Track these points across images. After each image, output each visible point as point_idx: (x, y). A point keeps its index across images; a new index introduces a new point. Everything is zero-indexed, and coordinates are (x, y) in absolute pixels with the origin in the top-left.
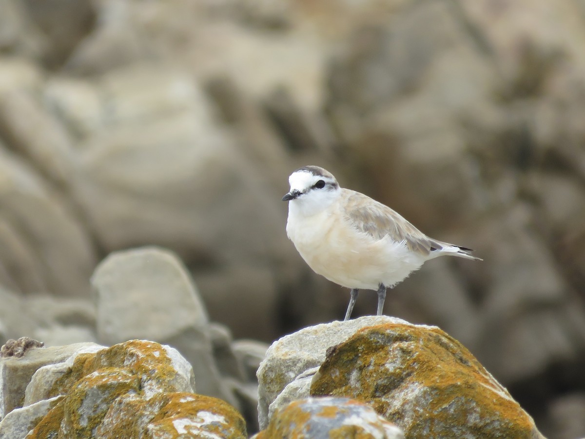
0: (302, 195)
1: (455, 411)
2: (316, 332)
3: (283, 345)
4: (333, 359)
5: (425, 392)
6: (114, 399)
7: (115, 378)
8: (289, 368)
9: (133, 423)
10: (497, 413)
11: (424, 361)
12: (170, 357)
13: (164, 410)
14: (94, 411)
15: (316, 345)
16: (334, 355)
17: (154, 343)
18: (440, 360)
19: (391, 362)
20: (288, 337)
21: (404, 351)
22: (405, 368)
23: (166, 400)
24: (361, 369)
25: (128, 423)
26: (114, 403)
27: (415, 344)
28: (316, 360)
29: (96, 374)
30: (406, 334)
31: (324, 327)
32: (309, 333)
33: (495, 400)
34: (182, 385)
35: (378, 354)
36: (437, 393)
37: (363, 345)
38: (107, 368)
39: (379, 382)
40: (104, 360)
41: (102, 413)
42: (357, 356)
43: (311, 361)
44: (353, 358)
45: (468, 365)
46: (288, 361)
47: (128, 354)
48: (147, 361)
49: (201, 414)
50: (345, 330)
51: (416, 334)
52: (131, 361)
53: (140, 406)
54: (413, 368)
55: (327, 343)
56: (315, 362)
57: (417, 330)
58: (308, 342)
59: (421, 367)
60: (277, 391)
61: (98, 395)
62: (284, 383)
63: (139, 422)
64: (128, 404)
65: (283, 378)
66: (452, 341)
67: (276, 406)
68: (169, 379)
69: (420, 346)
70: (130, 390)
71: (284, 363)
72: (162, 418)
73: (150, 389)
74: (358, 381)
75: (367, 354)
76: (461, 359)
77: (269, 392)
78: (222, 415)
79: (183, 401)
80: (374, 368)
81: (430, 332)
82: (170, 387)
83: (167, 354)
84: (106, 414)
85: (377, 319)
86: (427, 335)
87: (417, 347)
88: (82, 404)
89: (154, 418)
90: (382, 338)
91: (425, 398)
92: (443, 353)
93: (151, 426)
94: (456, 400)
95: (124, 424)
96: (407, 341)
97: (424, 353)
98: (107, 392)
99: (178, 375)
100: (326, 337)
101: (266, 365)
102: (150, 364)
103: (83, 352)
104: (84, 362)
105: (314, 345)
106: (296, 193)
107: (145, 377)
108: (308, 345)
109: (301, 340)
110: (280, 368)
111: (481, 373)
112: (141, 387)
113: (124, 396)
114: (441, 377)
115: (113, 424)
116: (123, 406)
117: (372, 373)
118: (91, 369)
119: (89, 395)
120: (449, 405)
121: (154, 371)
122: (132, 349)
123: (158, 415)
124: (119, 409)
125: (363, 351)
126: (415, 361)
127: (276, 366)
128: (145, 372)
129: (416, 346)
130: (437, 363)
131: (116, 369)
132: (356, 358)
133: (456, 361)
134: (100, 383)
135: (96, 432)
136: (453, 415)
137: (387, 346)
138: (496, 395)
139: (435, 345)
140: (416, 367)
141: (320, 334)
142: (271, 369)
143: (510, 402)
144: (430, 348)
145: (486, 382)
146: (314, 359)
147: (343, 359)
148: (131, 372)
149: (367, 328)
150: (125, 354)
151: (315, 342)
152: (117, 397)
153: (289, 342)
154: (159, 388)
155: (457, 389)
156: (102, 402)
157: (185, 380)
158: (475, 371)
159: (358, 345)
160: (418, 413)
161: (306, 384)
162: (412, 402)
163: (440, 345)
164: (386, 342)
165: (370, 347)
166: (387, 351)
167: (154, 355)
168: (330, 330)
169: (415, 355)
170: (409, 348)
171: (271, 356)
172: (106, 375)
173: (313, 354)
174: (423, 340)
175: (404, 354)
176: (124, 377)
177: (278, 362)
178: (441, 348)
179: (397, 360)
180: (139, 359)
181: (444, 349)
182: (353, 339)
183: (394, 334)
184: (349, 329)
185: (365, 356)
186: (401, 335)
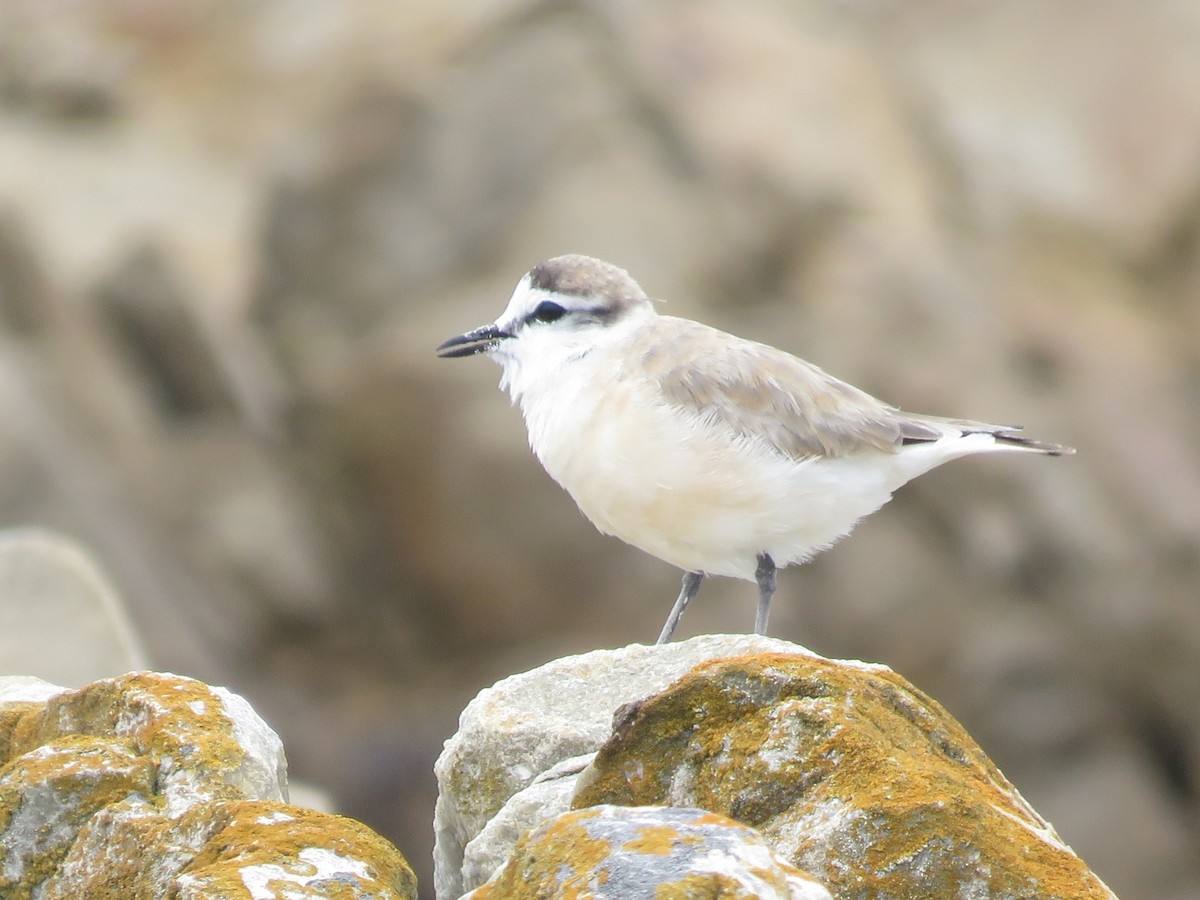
1: (928, 871)
2: (586, 668)
3: (503, 699)
4: (630, 734)
5: (857, 823)
6: (90, 814)
7: (95, 762)
8: (516, 756)
9: (136, 874)
10: (1032, 880)
11: (856, 747)
12: (229, 716)
13: (218, 843)
14: (39, 843)
15: (585, 702)
16: (633, 723)
17: (190, 682)
18: (893, 745)
19: (774, 747)
20: (515, 681)
21: (805, 720)
22: (807, 762)
23: (221, 819)
24: (698, 762)
25: (125, 873)
26: (90, 823)
27: (835, 705)
28: (585, 737)
29: (47, 750)
30: (814, 679)
31: (606, 658)
32: (569, 671)
33: (1027, 849)
34: (258, 786)
35: (742, 727)
36: (886, 825)
37: (706, 704)
38: (75, 738)
39: (743, 794)
40: (67, 717)
41: (60, 846)
42: (689, 728)
44: (680, 734)
45: (962, 762)
46: (514, 739)
47: (127, 704)
48: (174, 723)
49: (309, 854)
50: (658, 668)
51: (836, 680)
52: (134, 722)
53: (155, 831)
54: (829, 762)
55: (613, 696)
56: (582, 743)
57: (839, 670)
58: (565, 695)
59: (847, 761)
60: (485, 813)
61: (50, 806)
62: (503, 793)
63: (155, 871)
64: (125, 826)
65: (502, 781)
66: (926, 702)
67: (484, 849)
68: (225, 769)
69: (846, 709)
70: (130, 791)
71: (505, 742)
72: (212, 863)
73: (181, 792)
74: (690, 791)
75: (714, 725)
76: (945, 747)
77: (465, 813)
78: (360, 857)
79: (263, 820)
80: (729, 760)
81: (872, 677)
82: (229, 789)
83: (222, 707)
84: (69, 848)
85: (737, 643)
86: (863, 682)
87: (839, 712)
88: (9, 823)
89: (191, 861)
90: (753, 688)
91: (855, 836)
92: (901, 728)
93: (186, 880)
94: (933, 844)
95: (115, 875)
96: (813, 697)
97: (856, 726)
98: (72, 796)
99: (250, 760)
100: (609, 684)
101: (461, 748)
102: (181, 731)
103: (12, 697)
104: (14, 724)
105: (580, 700)
107: (167, 763)
108: (565, 701)
109: (548, 687)
110: (494, 754)
111: (993, 782)
112: (157, 787)
113: (116, 806)
114: (898, 786)
115: (85, 874)
116: (112, 832)
117: (724, 772)
118: (34, 738)
119: (27, 801)
120: (915, 857)
121: (190, 747)
122: (136, 694)
123: (201, 854)
124: (102, 838)
125: (705, 718)
126: (832, 746)
127: (485, 751)
128: (170, 750)
129: (836, 710)
130: (888, 754)
131: (97, 741)
132: (686, 734)
133: (933, 749)
134: (58, 773)
135: (41, 893)
136: (923, 881)
137: (764, 707)
138: (1031, 835)
139: (883, 709)
140: (835, 762)
141: (596, 675)
142: (472, 757)
143: (1064, 856)
144: (870, 717)
145: (1006, 803)
146: (580, 735)
147: (654, 736)
148: (135, 748)
149: (716, 662)
150: (120, 704)
151: (583, 694)
152: (98, 808)
153: (520, 693)
154: (203, 790)
155: (935, 817)
156: (61, 819)
157: (267, 773)
158: (978, 777)
159: (692, 702)
160: (836, 875)
161: (560, 795)
162: (822, 845)
163: (896, 708)
164: (761, 695)
165: (722, 708)
166: (764, 718)
167: (192, 708)
168: (620, 665)
169: (833, 730)
170: (820, 714)
171: (474, 724)
172: (71, 754)
173: (578, 723)
174: (853, 695)
175: (807, 727)
176: (117, 759)
177: (490, 739)
178: (897, 717)
179: (789, 741)
180: (154, 717)
181: (903, 719)
182: (681, 687)
183: (782, 679)
184: (668, 664)
185: (710, 729)
186: (800, 680)
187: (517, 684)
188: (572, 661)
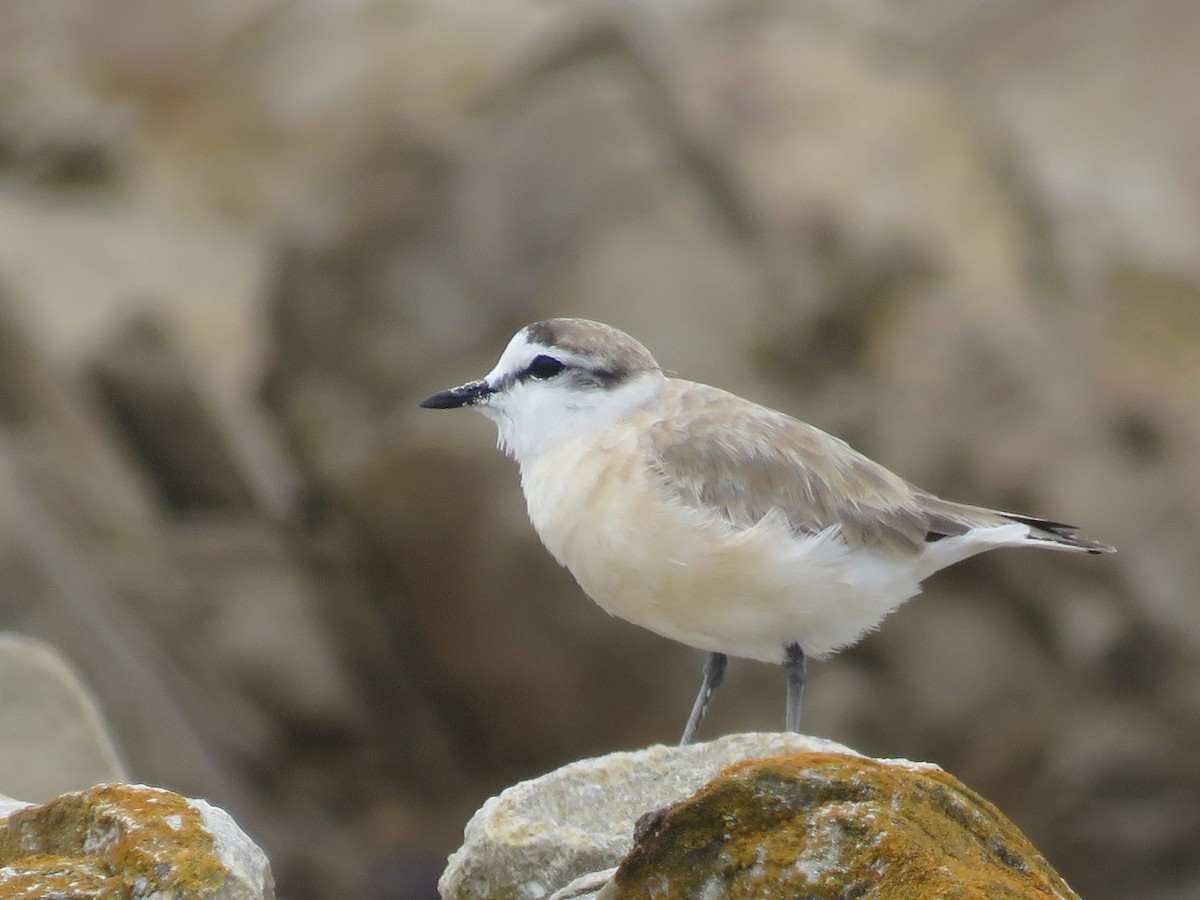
0: (494, 396)
2: (603, 775)
3: (512, 808)
4: (653, 846)
7: (61, 884)
8: (529, 871)
11: (902, 855)
12: (209, 831)
15: (604, 810)
16: (657, 834)
17: (166, 794)
18: (945, 853)
19: (812, 857)
20: (525, 787)
21: (847, 827)
22: (849, 873)
24: (729, 875)
27: (878, 810)
28: (604, 850)
29: (8, 872)
30: (855, 780)
31: (626, 762)
32: (584, 776)
35: (777, 836)
37: (737, 811)
38: (38, 858)
40: (30, 836)
42: (719, 839)
44: (709, 845)
45: (1021, 871)
46: (526, 853)
47: (96, 820)
48: (149, 840)
50: (684, 772)
51: (880, 782)
52: (104, 840)
54: (873, 873)
55: (635, 804)
56: (601, 857)
57: (883, 771)
58: (581, 803)
59: (893, 871)
66: (980, 805)
68: (206, 889)
69: (892, 814)
71: (516, 856)
75: (747, 834)
76: (1003, 854)
80: (763, 872)
81: (920, 777)
83: (202, 822)
85: (770, 742)
86: (910, 783)
87: (883, 817)
90: (789, 792)
92: (954, 834)
96: (855, 801)
97: (903, 833)
99: (234, 879)
100: (630, 790)
101: (468, 863)
102: (157, 849)
105: (598, 809)
106: (476, 389)
107: (142, 884)
108: (581, 810)
109: (561, 794)
110: (503, 870)
111: (1056, 893)
117: (757, 885)
121: (166, 866)
122: (107, 808)
125: (736, 826)
126: (877, 855)
127: (493, 866)
128: (143, 869)
129: (880, 814)
130: (939, 862)
131: (64, 861)
132: (716, 844)
133: (988, 857)
137: (801, 813)
139: (932, 812)
140: (880, 872)
141: (615, 781)
142: (479, 873)
144: (919, 822)
146: (599, 848)
147: (680, 848)
148: (106, 869)
149: (748, 764)
150: (89, 819)
151: (601, 802)
153: (531, 801)
157: (252, 894)
158: (1039, 887)
159: (723, 809)
163: (947, 812)
164: (798, 800)
165: (754, 815)
166: (800, 825)
167: (168, 823)
168: (642, 770)
169: (878, 838)
170: (862, 820)
171: (481, 836)
172: (35, 875)
173: (596, 835)
174: (898, 798)
175: (849, 835)
176: (85, 881)
177: (499, 853)
178: (948, 821)
179: (828, 850)
180: (126, 834)
181: (955, 824)
182: (710, 792)
183: (820, 781)
184: (694, 767)
185: (742, 840)
186: (840, 783)
187: (528, 791)
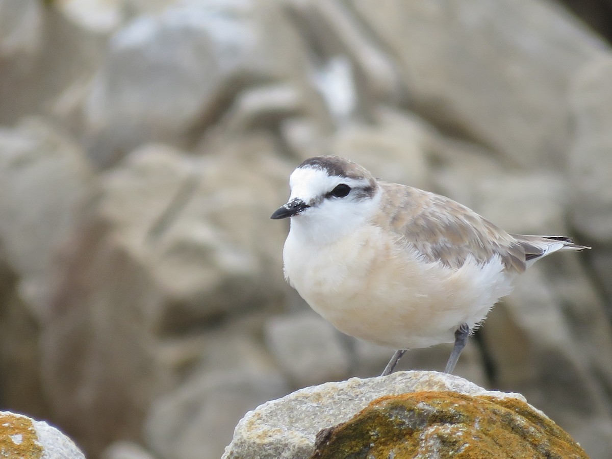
2: (319, 396)
3: (260, 418)
4: (326, 450)
12: (40, 445)
15: (316, 420)
16: (328, 443)
21: (444, 441)
27: (465, 429)
30: (452, 410)
31: (333, 388)
32: (307, 398)
35: (402, 445)
37: (378, 429)
42: (367, 446)
43: (304, 448)
44: (361, 450)
46: (267, 448)
50: (368, 395)
51: (468, 411)
58: (303, 415)
69: (473, 432)
71: (260, 449)
75: (384, 444)
81: (496, 407)
83: (36, 439)
86: (489, 412)
87: (468, 434)
90: (410, 417)
92: (515, 443)
96: (452, 423)
97: (480, 444)
100: (334, 407)
101: (232, 453)
106: (298, 205)
108: (303, 420)
109: (292, 409)
125: (378, 438)
127: (247, 456)
129: (466, 432)
132: (365, 450)
137: (418, 431)
139: (502, 430)
141: (326, 401)
144: (491, 436)
147: (343, 452)
153: (272, 414)
159: (369, 428)
163: (513, 429)
164: (416, 423)
165: (389, 431)
166: (416, 439)
167: (13, 440)
168: (342, 394)
169: (463, 448)
170: (454, 436)
171: (239, 437)
173: (310, 436)
174: (480, 422)
175: (445, 446)
177: (250, 448)
178: (512, 435)
179: (432, 456)
181: (517, 436)
182: (361, 417)
183: (430, 411)
184: (375, 392)
185: (381, 447)
186: (442, 412)
187: (271, 408)
188: (309, 390)
